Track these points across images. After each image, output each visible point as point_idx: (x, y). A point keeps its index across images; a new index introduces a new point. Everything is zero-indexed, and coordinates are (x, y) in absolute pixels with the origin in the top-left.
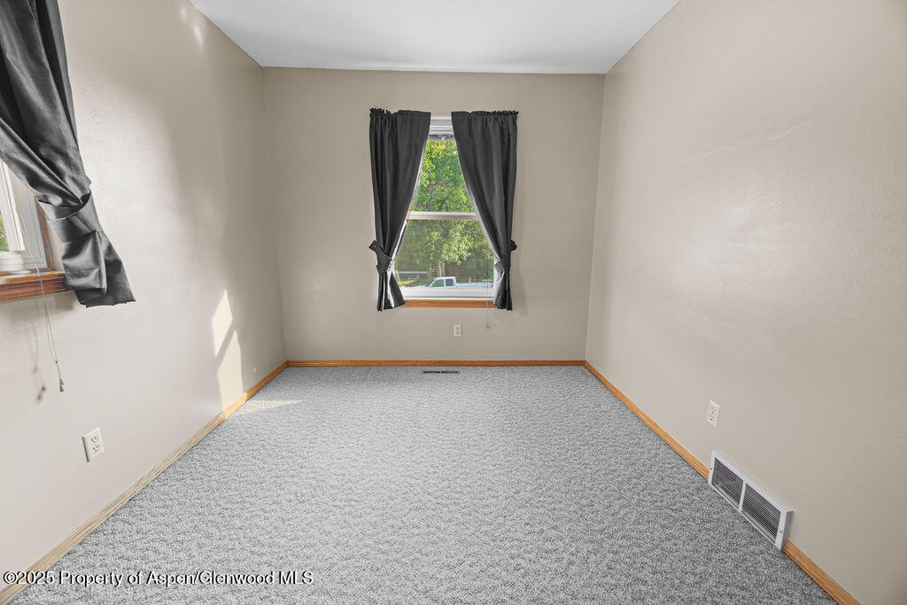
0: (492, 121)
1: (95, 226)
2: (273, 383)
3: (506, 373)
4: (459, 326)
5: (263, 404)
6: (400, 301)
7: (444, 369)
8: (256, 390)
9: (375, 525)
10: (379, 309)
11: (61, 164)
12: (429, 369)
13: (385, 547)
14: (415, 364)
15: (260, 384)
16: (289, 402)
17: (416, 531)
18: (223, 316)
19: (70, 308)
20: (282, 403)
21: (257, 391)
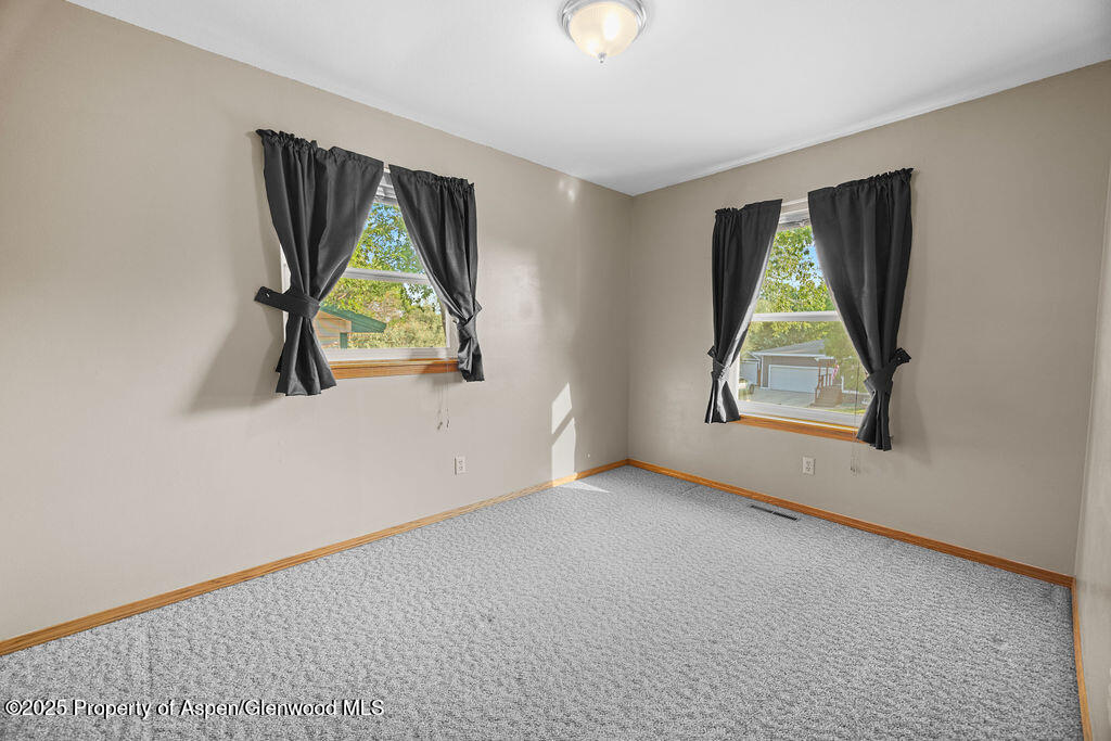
0: (866, 190)
1: (473, 336)
2: (605, 473)
3: (873, 544)
4: (811, 460)
5: (586, 486)
6: (734, 415)
7: (780, 510)
8: (588, 474)
9: (570, 590)
10: (706, 421)
11: (461, 302)
12: (762, 505)
13: (561, 606)
14: (750, 496)
15: (594, 470)
16: (601, 490)
17: (591, 610)
18: (563, 403)
19: (460, 381)
20: (596, 489)
21: (586, 476)
